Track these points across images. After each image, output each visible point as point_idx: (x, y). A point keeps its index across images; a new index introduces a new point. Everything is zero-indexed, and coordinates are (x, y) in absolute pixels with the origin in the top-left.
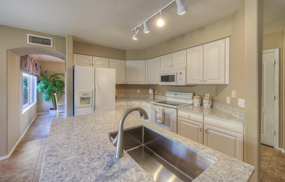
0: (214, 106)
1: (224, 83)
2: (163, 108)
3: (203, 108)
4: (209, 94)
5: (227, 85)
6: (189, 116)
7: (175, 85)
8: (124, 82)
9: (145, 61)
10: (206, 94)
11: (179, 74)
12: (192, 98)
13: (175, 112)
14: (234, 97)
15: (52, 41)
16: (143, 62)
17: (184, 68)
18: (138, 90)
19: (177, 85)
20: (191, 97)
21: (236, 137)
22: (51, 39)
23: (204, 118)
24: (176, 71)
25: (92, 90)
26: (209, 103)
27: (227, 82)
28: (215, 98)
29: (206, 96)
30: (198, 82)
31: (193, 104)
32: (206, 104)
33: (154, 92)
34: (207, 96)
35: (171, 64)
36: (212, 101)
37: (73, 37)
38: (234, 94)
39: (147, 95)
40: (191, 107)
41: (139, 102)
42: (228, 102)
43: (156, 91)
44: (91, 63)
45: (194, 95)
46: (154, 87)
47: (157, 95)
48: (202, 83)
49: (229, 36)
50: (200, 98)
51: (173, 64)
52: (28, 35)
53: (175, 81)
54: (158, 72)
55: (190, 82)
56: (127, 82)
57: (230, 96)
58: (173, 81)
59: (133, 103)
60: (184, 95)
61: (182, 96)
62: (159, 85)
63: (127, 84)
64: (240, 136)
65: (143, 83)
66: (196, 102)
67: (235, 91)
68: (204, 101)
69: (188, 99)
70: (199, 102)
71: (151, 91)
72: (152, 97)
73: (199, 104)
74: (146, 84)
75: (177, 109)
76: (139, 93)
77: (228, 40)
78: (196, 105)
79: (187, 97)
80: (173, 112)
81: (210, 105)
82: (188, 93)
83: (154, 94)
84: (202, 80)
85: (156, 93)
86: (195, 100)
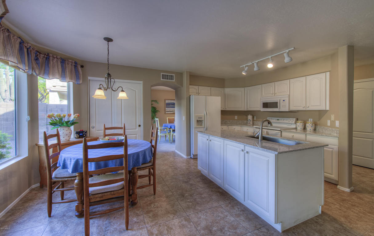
0: (317, 130)
1: (325, 109)
2: (267, 131)
3: (307, 131)
4: (312, 119)
5: (328, 110)
6: (293, 136)
7: (278, 111)
8: (223, 109)
9: (244, 88)
10: (309, 119)
11: (282, 101)
12: (296, 123)
13: (280, 133)
14: (333, 120)
15: (174, 77)
16: (242, 89)
17: (287, 96)
18: (235, 116)
19: (280, 111)
20: (294, 122)
21: (333, 149)
22: (174, 75)
23: (307, 136)
24: (279, 98)
25: (205, 114)
26: (312, 126)
27: (328, 108)
28: (318, 122)
29: (309, 121)
30: (301, 108)
31: (296, 128)
32: (309, 127)
33: (253, 118)
34: (311, 120)
35: (274, 92)
36: (315, 125)
37: (190, 72)
38: (333, 117)
39: (245, 121)
40: (294, 131)
41: (240, 127)
42: (329, 124)
43: (255, 117)
44: (197, 92)
45: (297, 120)
46: (253, 113)
47: (256, 120)
48: (304, 109)
49: (330, 71)
50: (304, 122)
51: (275, 92)
52: (162, 74)
53: (277, 108)
54: (259, 99)
55: (293, 108)
56: (226, 109)
57: (330, 119)
58: (277, 107)
59: (234, 128)
60: (287, 120)
61: (285, 121)
62: (260, 111)
63: (226, 110)
64: (336, 148)
65: (242, 109)
66: (300, 125)
67: (333, 115)
68: (307, 125)
69: (291, 124)
70: (303, 126)
71: (250, 117)
72: (251, 123)
73: (302, 128)
74: (245, 110)
75: (282, 131)
76: (237, 119)
77: (328, 74)
78: (299, 128)
79: (291, 122)
80: (278, 133)
81: (313, 127)
82: (291, 119)
83: (253, 120)
84: (305, 106)
85: (255, 119)
86: (298, 124)
